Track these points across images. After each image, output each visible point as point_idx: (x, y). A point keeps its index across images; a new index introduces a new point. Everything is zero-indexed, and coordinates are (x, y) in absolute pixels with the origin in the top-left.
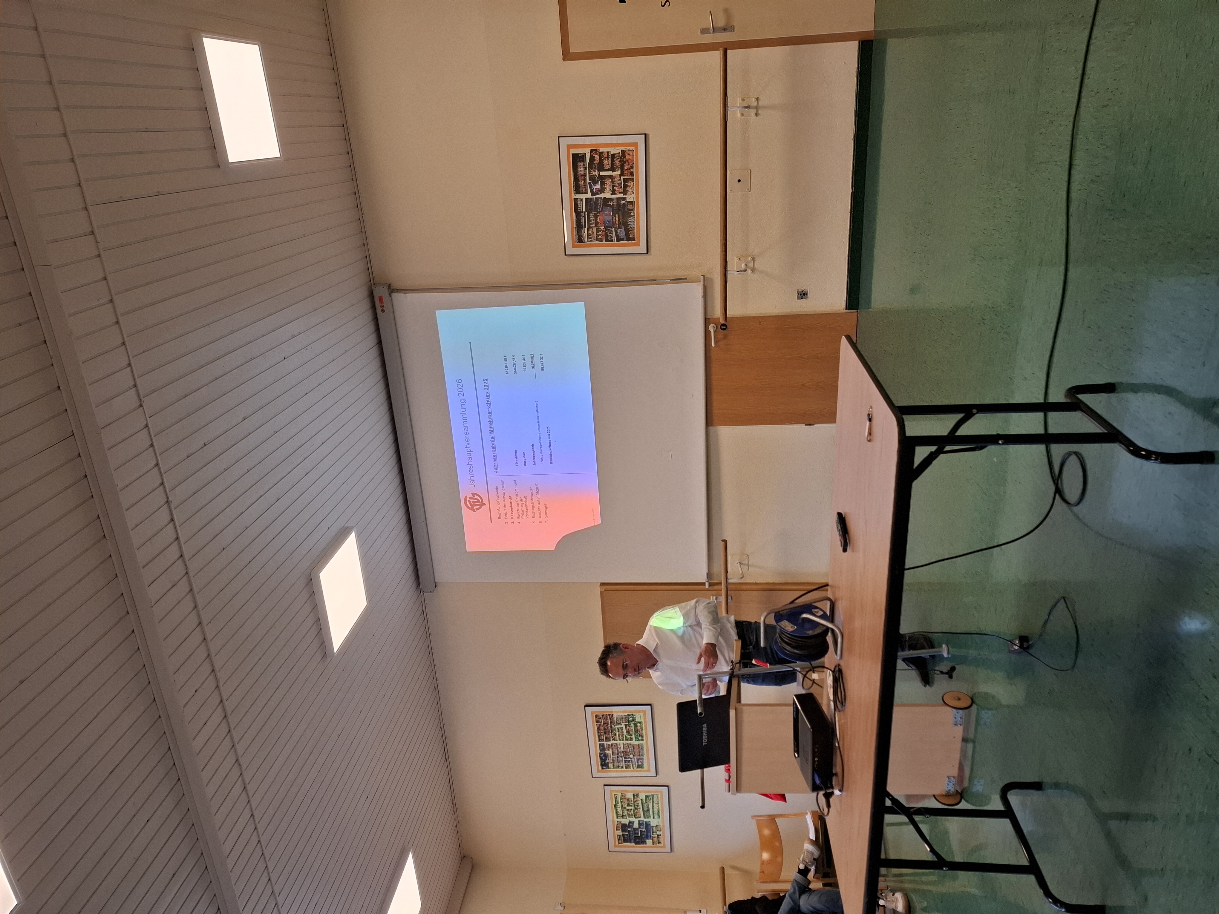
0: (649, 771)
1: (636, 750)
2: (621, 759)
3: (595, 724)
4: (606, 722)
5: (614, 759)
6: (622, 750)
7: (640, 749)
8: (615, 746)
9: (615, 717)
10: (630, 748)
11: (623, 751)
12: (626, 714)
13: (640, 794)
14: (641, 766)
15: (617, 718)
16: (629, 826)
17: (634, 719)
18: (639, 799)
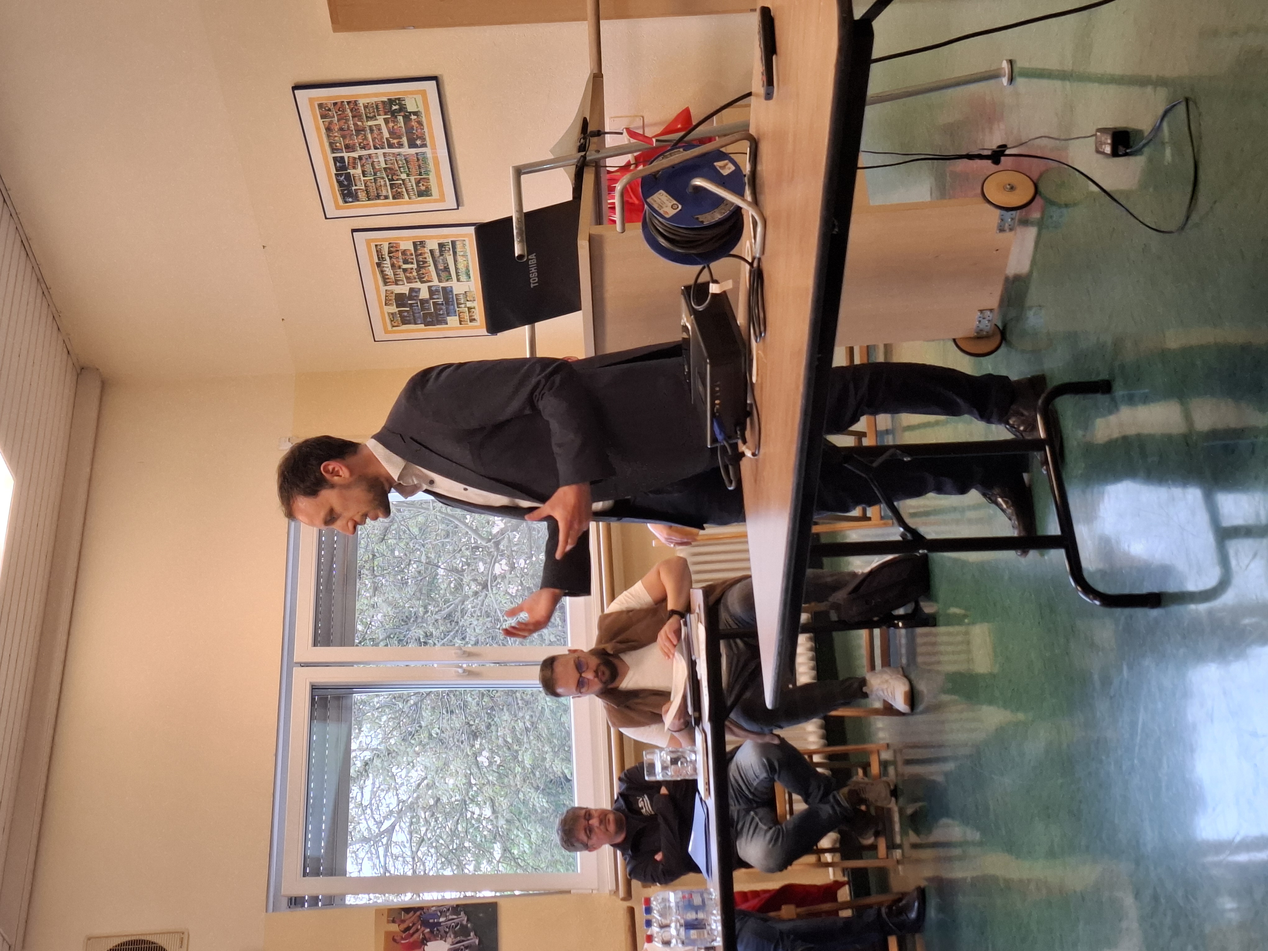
0: (442, 199)
1: (414, 166)
2: (382, 183)
3: (321, 121)
4: (343, 116)
5: (368, 183)
6: (384, 166)
7: (421, 162)
8: (367, 159)
9: (361, 105)
10: (400, 162)
11: (385, 169)
12: (385, 99)
13: (427, 241)
14: (425, 193)
15: (366, 107)
16: (410, 297)
17: (402, 108)
18: (427, 250)
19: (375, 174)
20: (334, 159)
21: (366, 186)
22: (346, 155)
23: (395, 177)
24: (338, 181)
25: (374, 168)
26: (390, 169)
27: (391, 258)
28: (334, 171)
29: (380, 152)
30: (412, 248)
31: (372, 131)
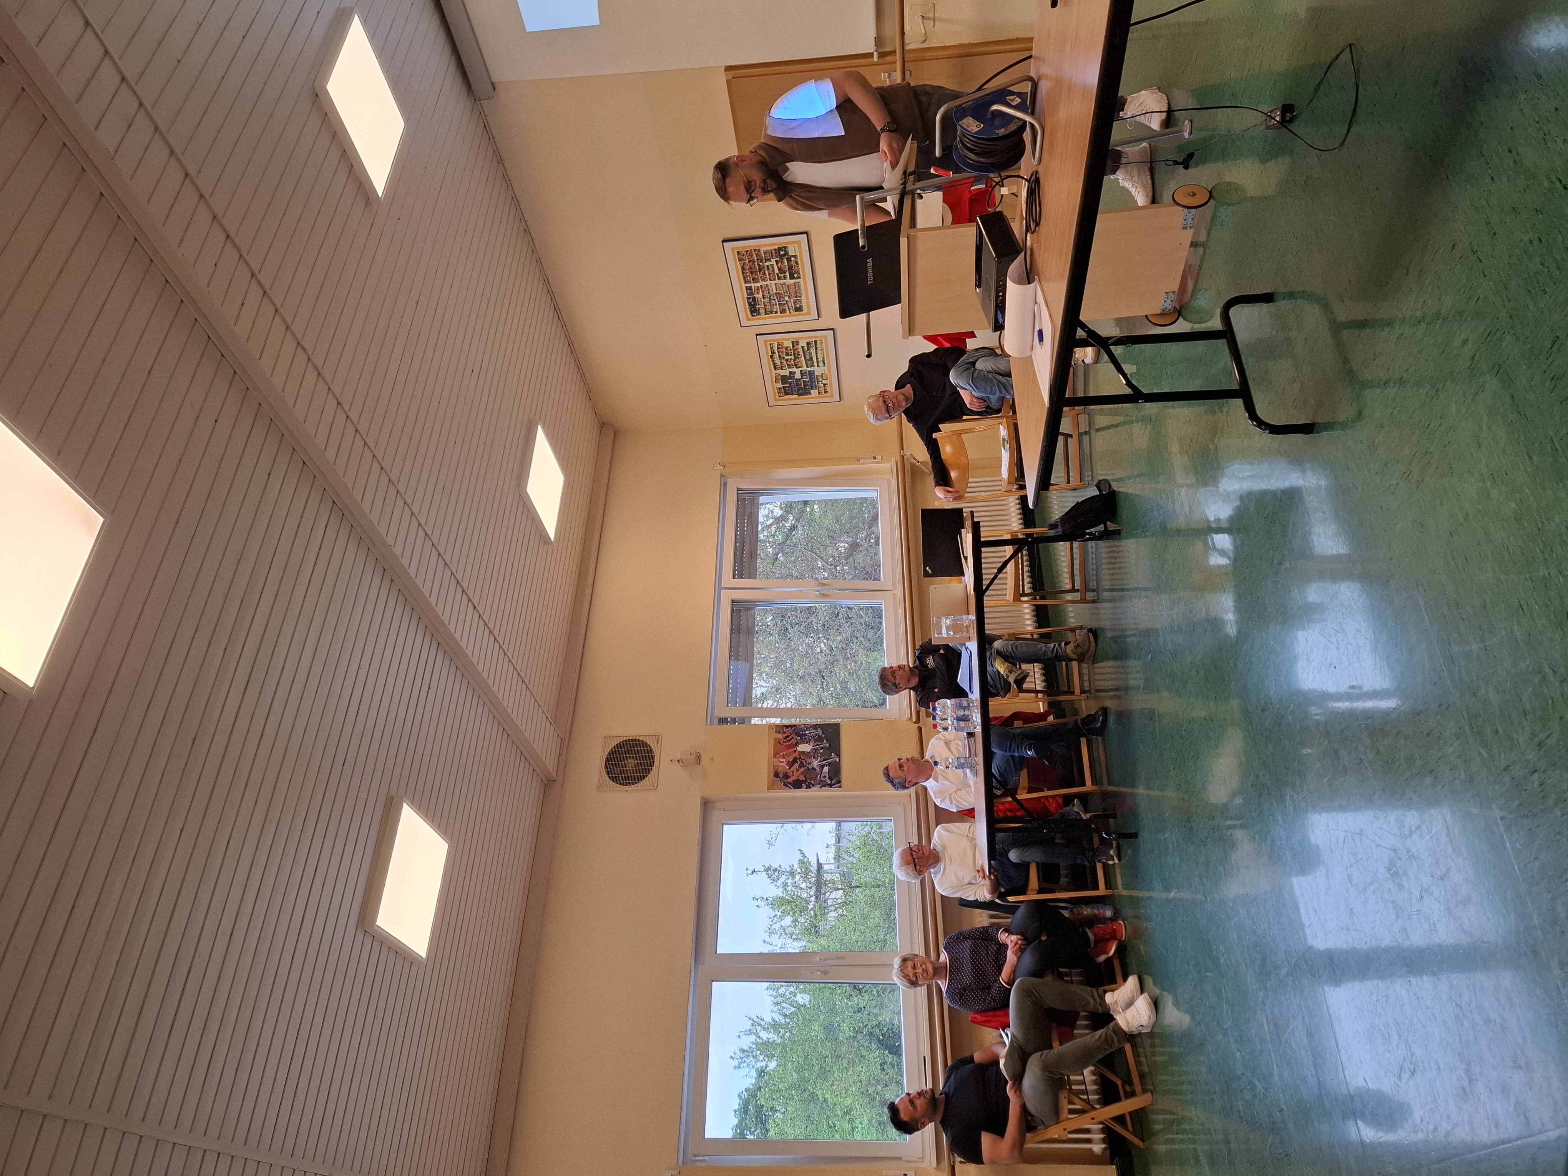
0: (809, 313)
1: (792, 290)
2: (774, 303)
3: (738, 263)
4: (751, 259)
5: (766, 303)
7: (797, 289)
8: (765, 288)
9: (762, 252)
10: (784, 289)
11: (776, 293)
12: (777, 247)
13: (800, 341)
14: (799, 309)
15: (765, 253)
16: (790, 378)
17: (786, 253)
18: (800, 347)
19: (770, 297)
20: (746, 287)
21: (765, 305)
22: (753, 285)
23: (782, 299)
24: (748, 302)
25: (769, 293)
26: (779, 294)
27: (779, 352)
28: (746, 296)
29: (773, 282)
30: (791, 346)
31: (768, 269)
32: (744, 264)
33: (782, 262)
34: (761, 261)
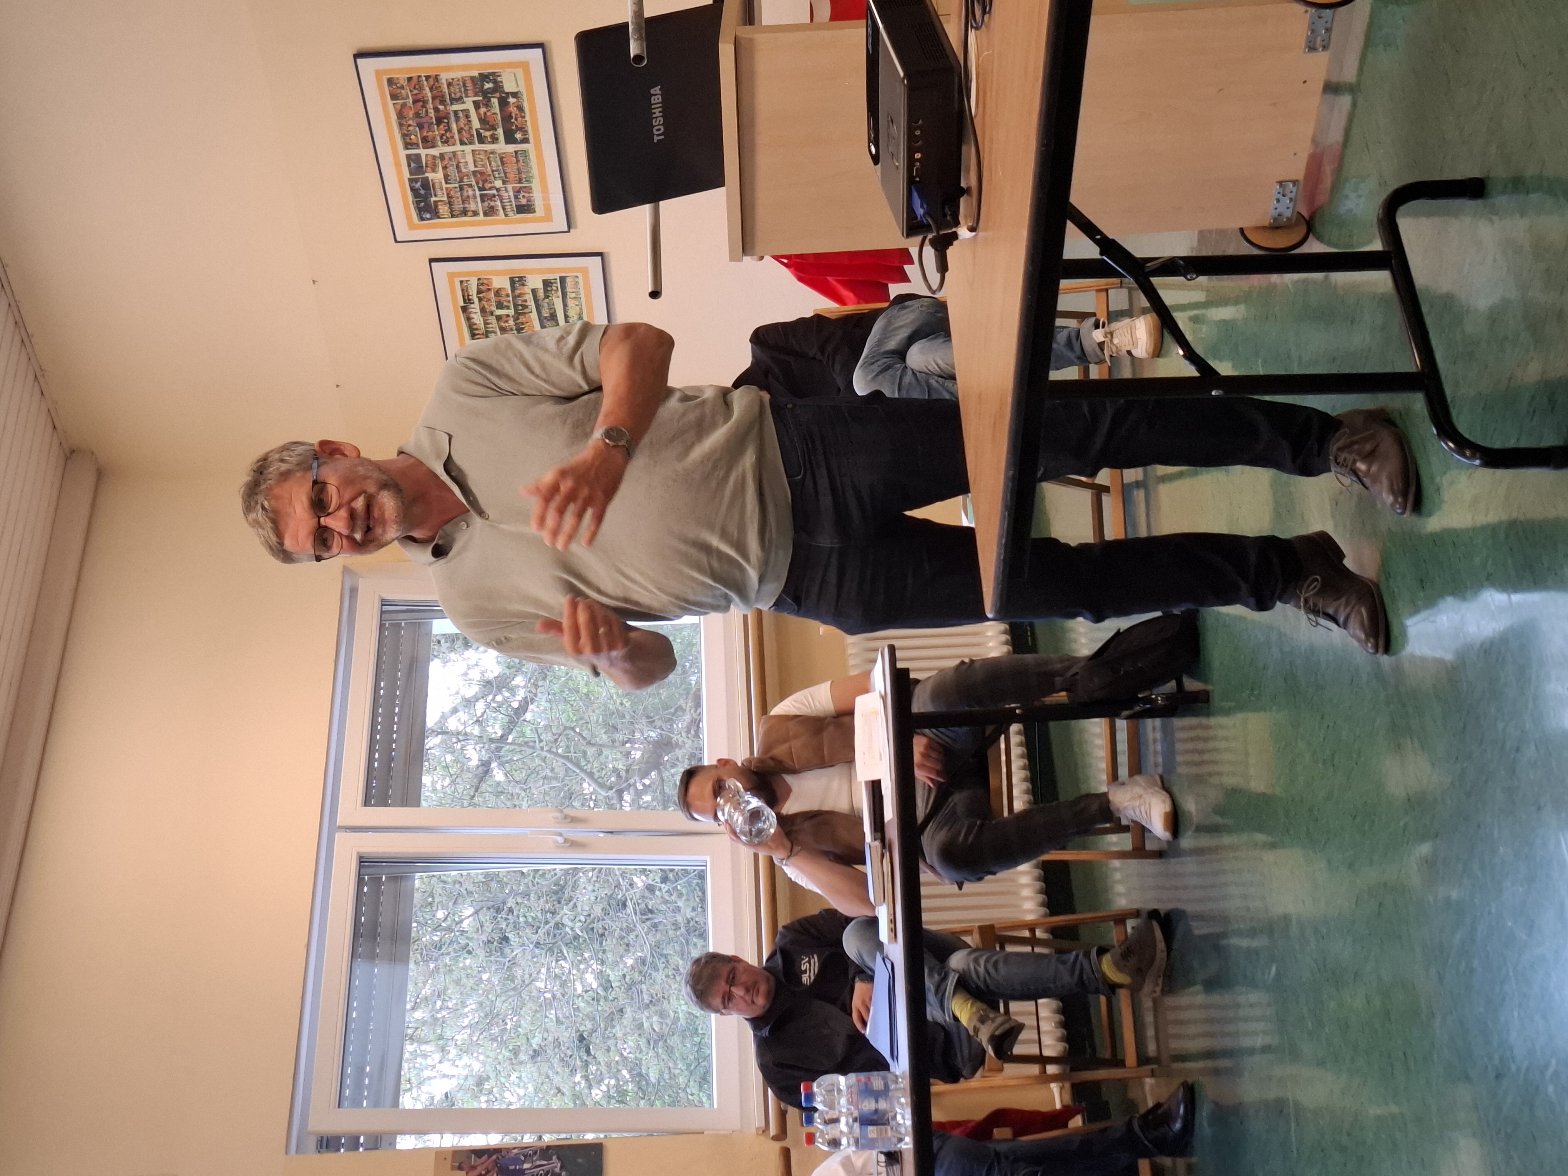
0: (548, 218)
1: (511, 170)
2: (470, 193)
3: (390, 103)
4: (420, 97)
5: (452, 193)
6: (473, 169)
7: (521, 163)
8: (450, 159)
9: (444, 81)
10: (493, 164)
11: (474, 172)
12: (475, 73)
13: (528, 276)
15: (449, 85)
17: (498, 87)
18: (527, 290)
19: (461, 180)
20: (408, 157)
21: (449, 197)
22: (423, 152)
23: (488, 186)
24: (412, 189)
26: (482, 173)
27: (480, 299)
28: (407, 175)
30: (508, 286)
31: (457, 119)
32: (404, 106)
33: (488, 105)
34: (443, 102)
